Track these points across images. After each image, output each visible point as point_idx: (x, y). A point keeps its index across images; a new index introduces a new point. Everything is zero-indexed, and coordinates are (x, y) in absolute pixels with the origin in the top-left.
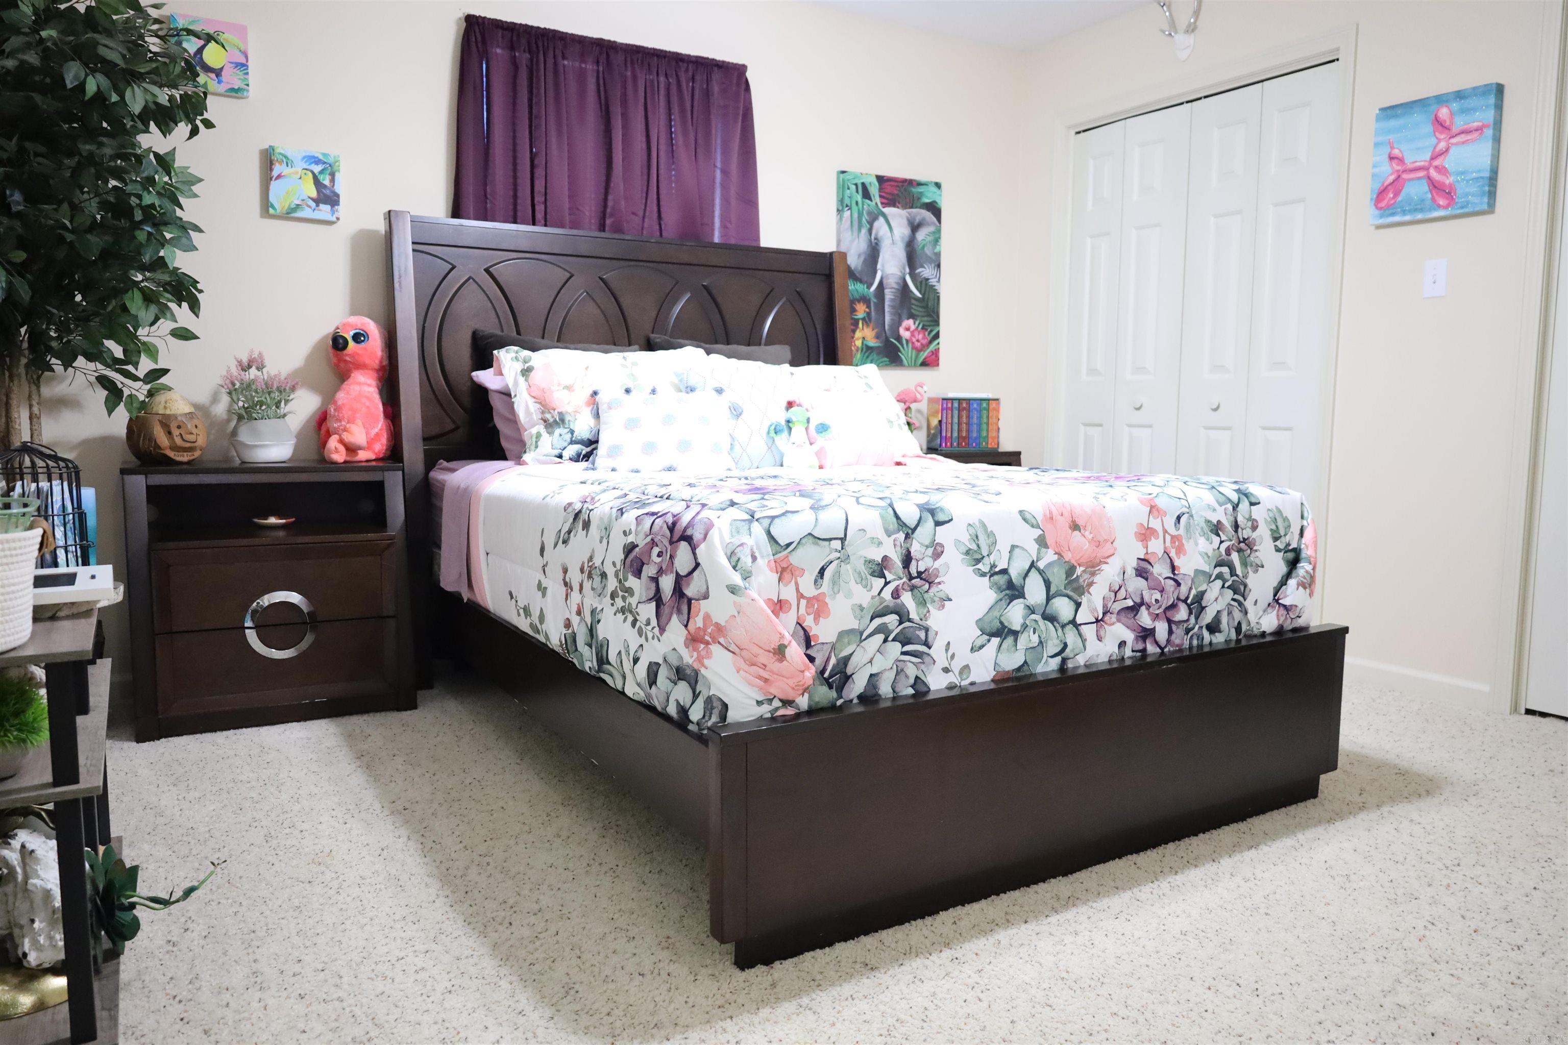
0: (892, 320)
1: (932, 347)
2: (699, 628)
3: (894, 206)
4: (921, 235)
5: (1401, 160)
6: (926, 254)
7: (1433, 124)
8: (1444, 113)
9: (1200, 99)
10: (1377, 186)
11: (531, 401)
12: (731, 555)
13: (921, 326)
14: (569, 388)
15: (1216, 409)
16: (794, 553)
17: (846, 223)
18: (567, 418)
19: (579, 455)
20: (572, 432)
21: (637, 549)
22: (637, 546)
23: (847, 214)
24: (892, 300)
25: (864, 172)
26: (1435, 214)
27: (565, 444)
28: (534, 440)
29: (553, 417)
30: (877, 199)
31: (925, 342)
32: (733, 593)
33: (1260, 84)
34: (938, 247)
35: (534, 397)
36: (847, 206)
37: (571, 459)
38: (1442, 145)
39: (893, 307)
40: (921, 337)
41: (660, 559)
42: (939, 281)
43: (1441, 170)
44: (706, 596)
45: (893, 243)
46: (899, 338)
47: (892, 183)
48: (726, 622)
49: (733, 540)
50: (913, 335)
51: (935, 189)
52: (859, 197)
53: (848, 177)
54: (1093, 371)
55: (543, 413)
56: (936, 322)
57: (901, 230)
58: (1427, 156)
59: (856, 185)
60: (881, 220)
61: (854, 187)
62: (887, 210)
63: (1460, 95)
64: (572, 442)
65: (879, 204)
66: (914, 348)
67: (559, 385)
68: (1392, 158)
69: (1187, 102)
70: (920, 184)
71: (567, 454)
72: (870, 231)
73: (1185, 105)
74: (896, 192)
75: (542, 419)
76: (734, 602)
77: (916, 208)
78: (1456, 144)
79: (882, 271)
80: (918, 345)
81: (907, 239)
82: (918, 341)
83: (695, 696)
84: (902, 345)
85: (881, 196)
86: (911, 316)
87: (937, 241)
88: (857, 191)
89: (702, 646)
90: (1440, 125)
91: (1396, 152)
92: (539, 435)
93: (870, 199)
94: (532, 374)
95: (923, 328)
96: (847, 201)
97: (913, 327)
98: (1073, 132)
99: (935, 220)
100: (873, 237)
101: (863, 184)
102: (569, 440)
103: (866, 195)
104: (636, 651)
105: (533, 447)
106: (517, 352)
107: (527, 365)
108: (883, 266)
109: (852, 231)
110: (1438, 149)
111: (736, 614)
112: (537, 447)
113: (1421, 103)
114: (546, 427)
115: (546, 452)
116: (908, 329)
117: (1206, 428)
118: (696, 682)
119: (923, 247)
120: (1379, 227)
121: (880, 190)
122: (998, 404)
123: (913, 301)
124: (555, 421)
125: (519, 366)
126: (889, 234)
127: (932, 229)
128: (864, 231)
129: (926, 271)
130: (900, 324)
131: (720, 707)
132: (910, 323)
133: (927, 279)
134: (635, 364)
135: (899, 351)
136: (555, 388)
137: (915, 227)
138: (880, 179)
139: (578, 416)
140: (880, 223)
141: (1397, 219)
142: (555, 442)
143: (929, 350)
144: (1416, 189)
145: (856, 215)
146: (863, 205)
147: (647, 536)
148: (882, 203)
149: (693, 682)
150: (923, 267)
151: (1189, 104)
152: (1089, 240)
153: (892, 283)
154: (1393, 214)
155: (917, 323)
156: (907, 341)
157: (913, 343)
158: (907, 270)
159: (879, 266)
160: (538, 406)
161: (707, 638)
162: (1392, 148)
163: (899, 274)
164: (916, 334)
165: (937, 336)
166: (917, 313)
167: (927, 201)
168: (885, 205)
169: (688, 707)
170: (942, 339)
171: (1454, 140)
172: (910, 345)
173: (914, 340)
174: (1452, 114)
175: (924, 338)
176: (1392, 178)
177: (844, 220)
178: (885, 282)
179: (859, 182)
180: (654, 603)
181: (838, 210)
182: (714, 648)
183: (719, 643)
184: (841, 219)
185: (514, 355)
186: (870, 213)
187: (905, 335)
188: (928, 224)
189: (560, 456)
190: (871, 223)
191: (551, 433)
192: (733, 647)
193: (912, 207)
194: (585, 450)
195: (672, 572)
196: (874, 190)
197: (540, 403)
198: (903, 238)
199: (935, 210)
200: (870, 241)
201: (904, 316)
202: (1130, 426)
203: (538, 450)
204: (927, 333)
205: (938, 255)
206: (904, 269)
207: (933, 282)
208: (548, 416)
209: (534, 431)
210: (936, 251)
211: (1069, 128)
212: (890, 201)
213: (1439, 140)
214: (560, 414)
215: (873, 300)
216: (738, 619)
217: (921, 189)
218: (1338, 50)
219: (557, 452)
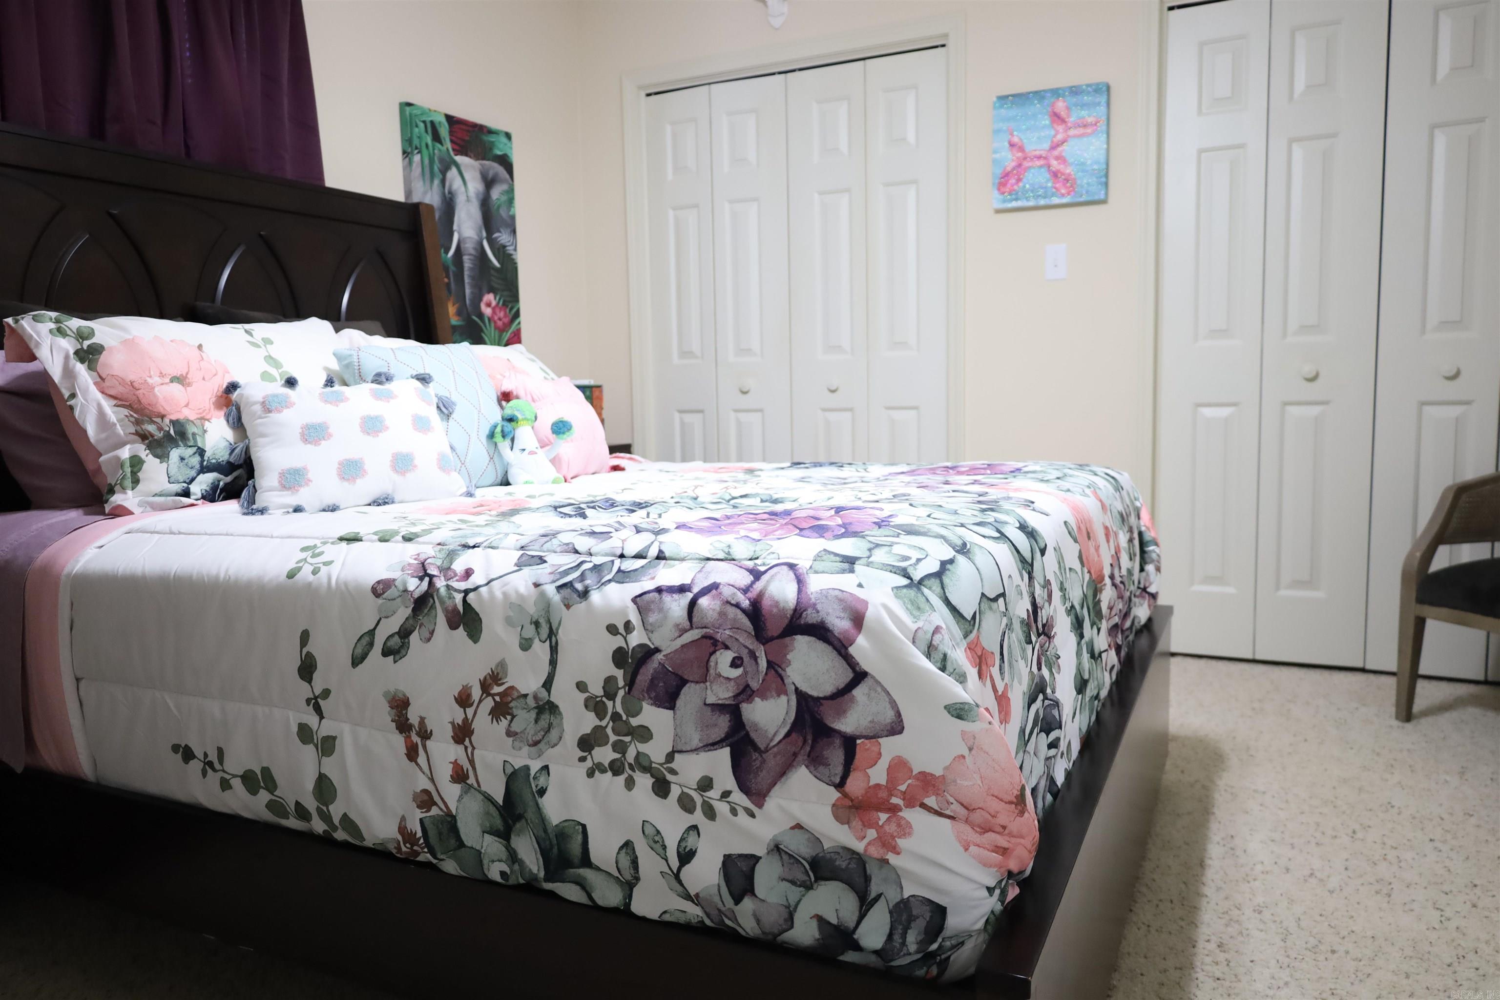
0: (472, 293)
1: (514, 327)
2: (878, 786)
3: (466, 155)
4: (496, 193)
5: (1021, 149)
6: (502, 217)
7: (1051, 116)
8: (1060, 105)
9: (794, 71)
10: (999, 172)
11: (108, 406)
12: (930, 651)
13: (501, 303)
14: (180, 380)
15: (833, 391)
16: (981, 629)
17: (417, 170)
18: (191, 429)
19: (214, 487)
20: (201, 452)
21: (659, 657)
22: (657, 650)
23: (417, 158)
24: (471, 269)
25: (433, 108)
26: (1056, 200)
27: (193, 473)
28: (128, 470)
29: (160, 429)
30: (448, 145)
31: (506, 320)
32: (959, 717)
33: (862, 62)
34: (512, 209)
35: (114, 397)
36: (416, 148)
37: (204, 497)
38: (1060, 137)
39: (472, 278)
40: (502, 314)
41: (739, 671)
42: (515, 250)
43: (1061, 159)
44: (896, 728)
45: (468, 200)
46: (481, 315)
47: (464, 127)
48: (946, 768)
49: (920, 624)
50: (494, 312)
51: (504, 140)
52: (429, 139)
53: (415, 112)
54: (685, 354)
55: (137, 422)
56: (516, 299)
57: (475, 186)
58: (1046, 145)
59: (424, 122)
60: (454, 170)
61: (422, 125)
62: (459, 159)
63: (1075, 91)
64: (204, 469)
65: (451, 150)
66: (496, 328)
67: (162, 375)
68: (1012, 145)
69: (780, 73)
70: (490, 132)
71: (197, 489)
72: (443, 182)
73: (777, 76)
74: (467, 138)
75: (137, 433)
76: (963, 733)
77: (488, 160)
78: (1075, 136)
79: (459, 233)
80: (500, 323)
81: (481, 197)
82: (500, 319)
83: (866, 903)
84: (484, 322)
85: (452, 141)
86: (491, 290)
87: (511, 201)
88: (426, 131)
89: (883, 817)
90: (1057, 118)
91: (1016, 140)
92: (136, 463)
93: (441, 143)
94: (103, 358)
95: (504, 304)
96: (416, 142)
97: (494, 303)
98: (643, 94)
99: (507, 176)
100: (446, 191)
101: (432, 123)
102: (198, 466)
103: (437, 138)
104: (682, 840)
105: (128, 483)
106: (57, 321)
107: (86, 343)
108: (459, 226)
109: (424, 180)
110: (1055, 140)
111: (966, 752)
112: (136, 481)
113: (1039, 95)
114: (149, 447)
115: (158, 490)
116: (488, 305)
117: (824, 410)
118: (867, 879)
119: (499, 207)
120: (998, 211)
121: (451, 133)
122: (601, 392)
123: (492, 272)
124: (167, 435)
125: (68, 345)
126: (463, 189)
127: (505, 187)
128: (437, 182)
129: (503, 237)
130: (481, 300)
131: (928, 916)
132: (489, 297)
133: (504, 247)
134: (267, 341)
135: (482, 331)
136: (155, 380)
137: (489, 183)
138: (449, 118)
139: (207, 425)
140: (453, 173)
141: (1019, 204)
142: (173, 471)
143: (511, 331)
144: (1036, 177)
145: (426, 161)
146: (434, 149)
147: (683, 631)
148: (454, 150)
149: (859, 880)
150: (500, 232)
151: (783, 76)
152: (671, 213)
153: (469, 247)
154: (1016, 199)
155: (498, 298)
156: (489, 319)
157: (495, 322)
158: (484, 234)
159: (455, 227)
160: (126, 412)
161: (895, 800)
162: (1012, 134)
163: (476, 237)
164: (497, 311)
165: (517, 315)
166: (496, 286)
167: (499, 153)
168: (458, 152)
169: (852, 925)
170: (523, 317)
171: (1072, 132)
172: (493, 325)
173: (496, 318)
174: (1068, 108)
175: (505, 316)
176: (1014, 164)
177: (414, 165)
178: (462, 246)
179: (428, 119)
180: (727, 751)
181: (404, 152)
182: (914, 816)
183: (923, 806)
184: (410, 163)
185: (52, 326)
186: (441, 160)
187: (487, 311)
188: (502, 181)
189: (186, 493)
190: (444, 172)
191: (163, 457)
192: (955, 809)
193: (483, 159)
194: (225, 480)
195: (781, 690)
196: (444, 131)
197: (130, 407)
198: (477, 195)
199: (506, 163)
200: (444, 194)
201: (485, 289)
202: (736, 411)
203: (140, 487)
204: (508, 310)
205: (513, 218)
206: (481, 231)
207: (510, 249)
208: (151, 428)
209: (125, 453)
210: (511, 213)
211: (640, 88)
212: (462, 150)
213: (1057, 133)
214: (174, 423)
215: (452, 268)
216: (969, 760)
217: (492, 138)
218: (946, 36)
219: (178, 487)
